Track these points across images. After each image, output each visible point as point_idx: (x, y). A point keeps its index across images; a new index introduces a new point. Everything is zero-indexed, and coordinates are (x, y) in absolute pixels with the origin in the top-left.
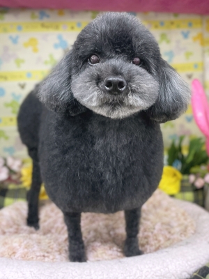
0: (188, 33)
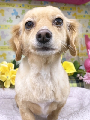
0: (70, 12)
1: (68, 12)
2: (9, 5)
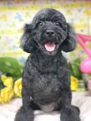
1: (78, 10)
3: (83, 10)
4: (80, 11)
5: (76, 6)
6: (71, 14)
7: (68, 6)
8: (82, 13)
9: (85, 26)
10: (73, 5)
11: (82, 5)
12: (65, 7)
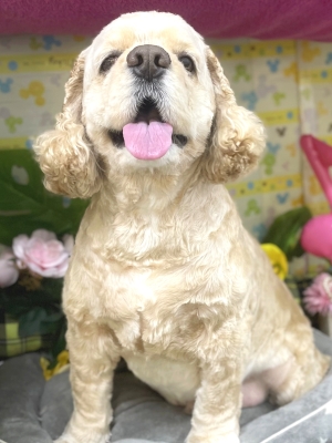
0: (277, 62)
1: (269, 63)
2: (60, 63)
3: (285, 64)
4: (274, 68)
5: (262, 53)
6: (248, 78)
7: (237, 49)
8: (279, 75)
9: (290, 115)
10: (253, 48)
11: (279, 50)
12: (229, 54)
